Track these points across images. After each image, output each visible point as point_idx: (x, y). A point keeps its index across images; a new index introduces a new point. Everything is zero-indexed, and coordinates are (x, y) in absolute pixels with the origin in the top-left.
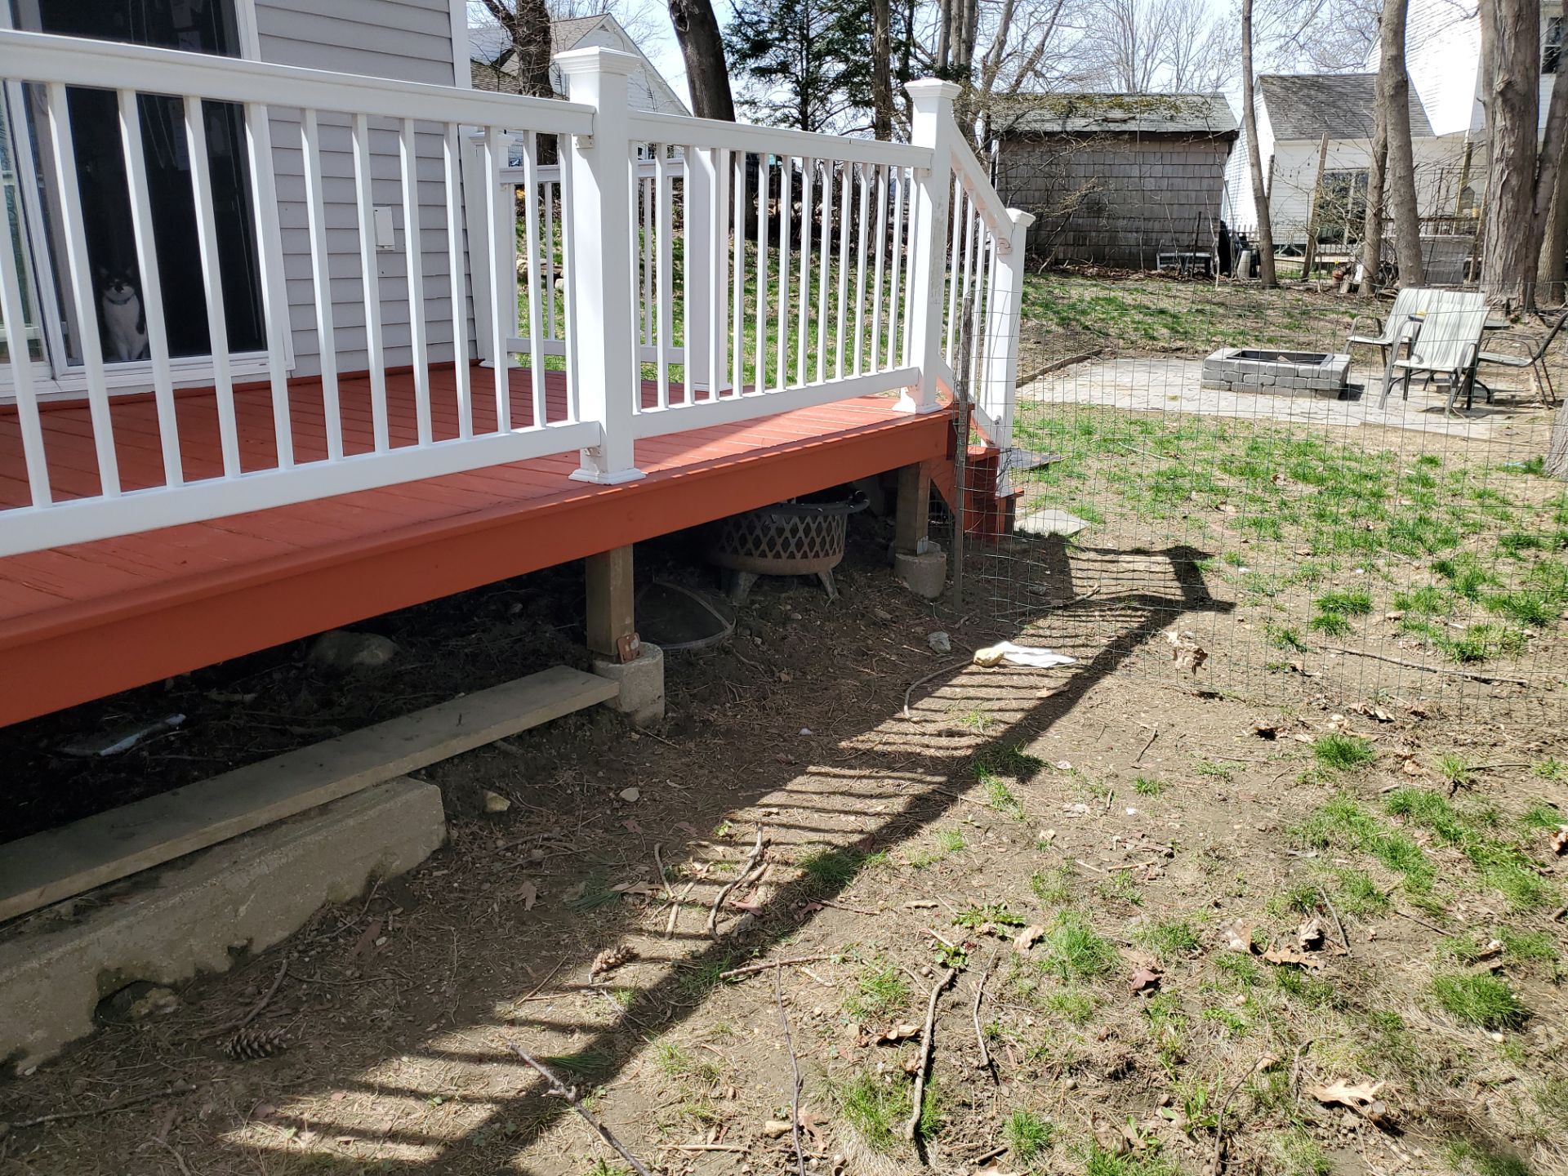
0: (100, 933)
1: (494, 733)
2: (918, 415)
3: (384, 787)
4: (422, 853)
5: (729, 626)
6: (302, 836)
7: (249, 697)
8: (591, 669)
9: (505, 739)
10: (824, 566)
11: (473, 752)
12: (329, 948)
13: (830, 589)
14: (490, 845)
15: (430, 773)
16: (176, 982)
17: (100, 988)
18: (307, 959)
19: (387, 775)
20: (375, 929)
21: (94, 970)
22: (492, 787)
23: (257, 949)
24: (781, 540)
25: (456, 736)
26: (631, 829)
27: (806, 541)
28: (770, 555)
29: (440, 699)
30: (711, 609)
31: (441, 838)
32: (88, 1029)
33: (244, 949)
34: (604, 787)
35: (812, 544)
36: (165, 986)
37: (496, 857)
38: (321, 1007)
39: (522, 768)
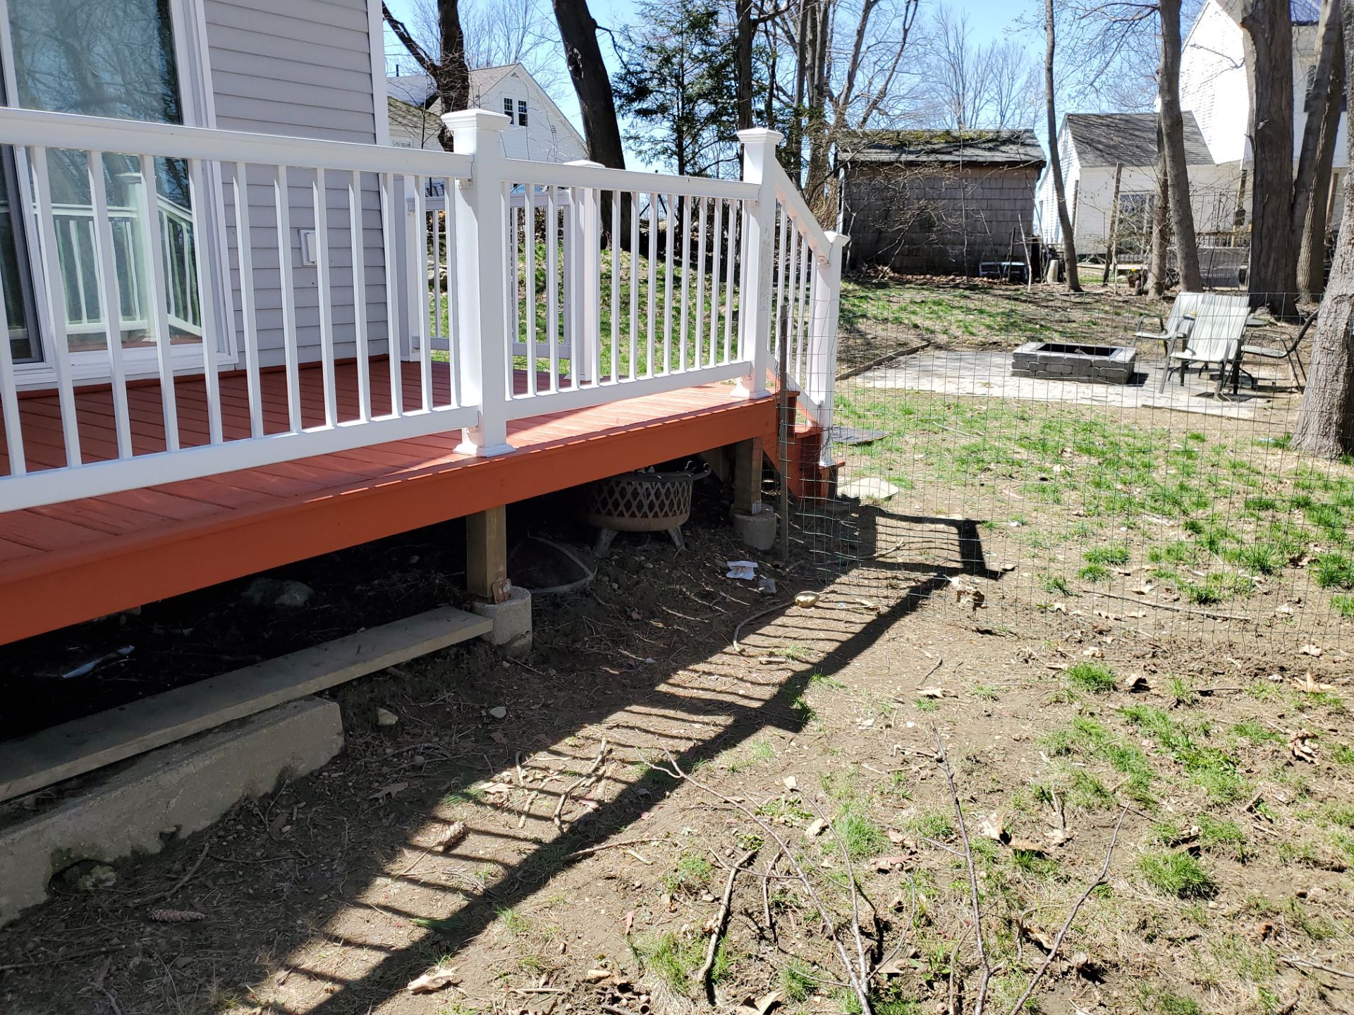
0: (54, 819)
1: (386, 661)
2: (751, 400)
3: (295, 704)
4: (324, 758)
5: (590, 573)
6: (224, 743)
7: (186, 632)
8: (471, 610)
9: (395, 666)
10: (673, 523)
11: (369, 677)
12: (244, 834)
13: (678, 543)
14: (380, 750)
15: (333, 693)
16: (115, 861)
17: (53, 865)
18: (225, 843)
19: (298, 695)
20: (282, 819)
21: (50, 850)
22: (383, 705)
23: (183, 835)
24: (636, 502)
25: (354, 663)
26: (497, 740)
27: (657, 503)
28: (627, 515)
29: (344, 633)
30: (576, 560)
31: (339, 746)
32: (43, 898)
33: (173, 835)
34: (477, 706)
35: (662, 506)
36: (109, 864)
37: (386, 762)
38: (232, 882)
39: (409, 690)
